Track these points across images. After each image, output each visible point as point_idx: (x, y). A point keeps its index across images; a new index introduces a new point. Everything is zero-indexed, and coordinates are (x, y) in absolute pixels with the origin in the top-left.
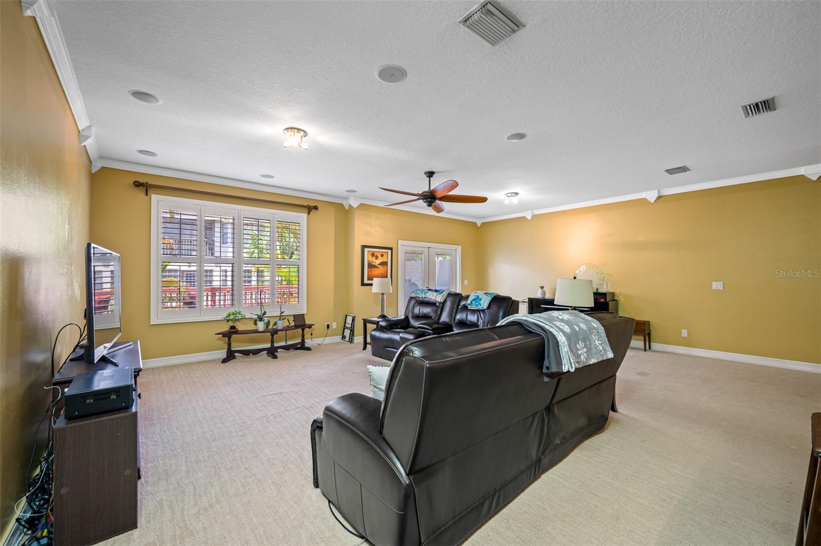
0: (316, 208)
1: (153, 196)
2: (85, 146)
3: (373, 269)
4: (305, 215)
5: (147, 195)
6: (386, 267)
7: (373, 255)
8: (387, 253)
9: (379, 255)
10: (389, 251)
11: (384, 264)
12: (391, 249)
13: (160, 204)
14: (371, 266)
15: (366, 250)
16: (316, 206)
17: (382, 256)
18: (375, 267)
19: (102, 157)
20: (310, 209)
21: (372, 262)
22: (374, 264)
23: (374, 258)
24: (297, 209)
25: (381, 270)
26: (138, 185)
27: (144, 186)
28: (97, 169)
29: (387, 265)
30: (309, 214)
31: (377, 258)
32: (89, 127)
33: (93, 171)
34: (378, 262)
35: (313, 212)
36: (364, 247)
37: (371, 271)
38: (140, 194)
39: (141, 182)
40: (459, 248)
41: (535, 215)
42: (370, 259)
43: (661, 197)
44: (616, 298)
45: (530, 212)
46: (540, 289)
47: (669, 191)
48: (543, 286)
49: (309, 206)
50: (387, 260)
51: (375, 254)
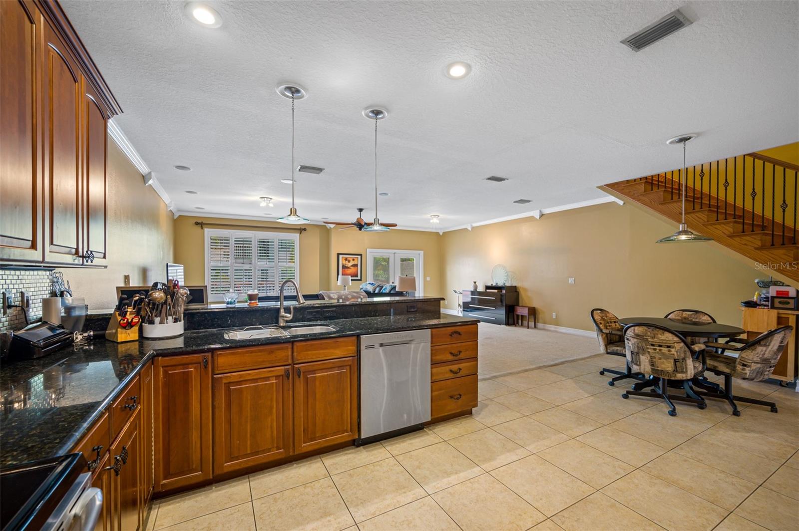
0: (305, 230)
1: (205, 229)
2: (171, 210)
3: (346, 270)
4: (298, 235)
5: (202, 228)
6: (356, 268)
7: (346, 259)
8: (358, 258)
9: (351, 260)
10: (359, 257)
11: (355, 266)
12: (361, 255)
13: (209, 232)
14: (344, 267)
15: (341, 256)
16: (305, 228)
17: (353, 260)
18: (348, 268)
19: (179, 211)
21: (346, 264)
22: (347, 266)
23: (347, 262)
25: (353, 270)
26: (197, 224)
27: (201, 224)
28: (177, 217)
29: (358, 266)
30: (301, 234)
31: (349, 261)
32: (171, 202)
33: (175, 218)
34: (350, 264)
35: (303, 231)
36: (338, 255)
37: (344, 271)
38: (198, 228)
39: (199, 222)
40: (422, 253)
41: (473, 228)
42: (344, 262)
43: (542, 215)
44: (518, 291)
45: (469, 225)
46: (473, 283)
47: (547, 211)
48: (475, 281)
49: (301, 229)
50: (357, 263)
51: (348, 259)
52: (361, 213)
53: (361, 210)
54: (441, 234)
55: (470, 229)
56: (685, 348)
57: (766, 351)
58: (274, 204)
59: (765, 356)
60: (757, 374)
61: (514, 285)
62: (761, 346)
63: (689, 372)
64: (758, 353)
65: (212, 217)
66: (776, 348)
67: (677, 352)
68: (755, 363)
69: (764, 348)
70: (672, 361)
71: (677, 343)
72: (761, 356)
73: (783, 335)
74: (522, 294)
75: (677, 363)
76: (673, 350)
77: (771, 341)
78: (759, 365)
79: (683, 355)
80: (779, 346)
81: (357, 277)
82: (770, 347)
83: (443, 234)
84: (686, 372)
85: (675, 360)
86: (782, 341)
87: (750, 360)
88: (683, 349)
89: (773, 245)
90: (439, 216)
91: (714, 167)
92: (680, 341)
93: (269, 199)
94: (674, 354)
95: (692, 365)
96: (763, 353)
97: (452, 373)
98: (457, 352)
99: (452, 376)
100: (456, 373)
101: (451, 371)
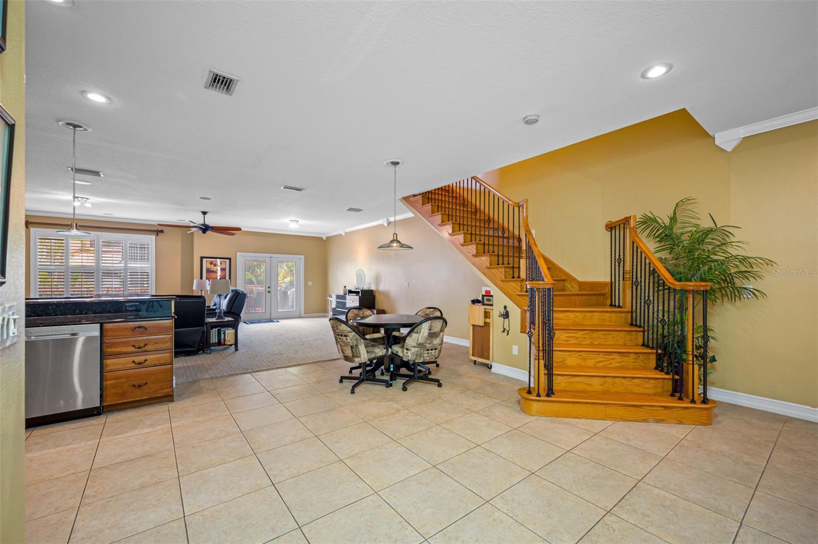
0: (162, 231)
1: (31, 229)
3: (211, 274)
4: (153, 237)
5: (28, 228)
6: (224, 272)
8: (226, 262)
9: (218, 263)
10: (228, 261)
11: (223, 270)
12: (230, 259)
13: (36, 232)
14: (209, 271)
15: (204, 260)
16: (162, 230)
17: (221, 264)
18: (213, 272)
20: (158, 232)
21: (211, 268)
22: (212, 270)
23: (212, 265)
24: (147, 233)
29: (225, 270)
30: (157, 235)
31: (215, 265)
34: (216, 268)
35: (159, 234)
36: (202, 258)
37: (209, 275)
40: (302, 257)
41: (346, 233)
42: (209, 266)
43: (389, 223)
44: (374, 294)
45: (342, 231)
46: (344, 288)
47: (392, 219)
48: (345, 285)
49: (158, 230)
50: (225, 267)
51: (214, 262)
52: (205, 216)
53: (204, 213)
54: (325, 239)
55: (343, 234)
56: (356, 336)
57: (419, 337)
59: (419, 341)
60: (416, 357)
61: (371, 289)
62: (415, 333)
63: (362, 356)
64: (414, 339)
65: (50, 216)
66: (426, 334)
67: (351, 340)
68: (413, 347)
69: (417, 335)
70: (350, 348)
71: (350, 332)
72: (416, 341)
73: (430, 324)
74: (377, 296)
75: (353, 349)
76: (348, 338)
77: (421, 329)
78: (416, 349)
79: (355, 343)
80: (429, 333)
82: (421, 334)
83: (326, 239)
84: (360, 356)
85: (351, 347)
86: (430, 329)
87: (409, 345)
88: (355, 337)
89: (484, 253)
90: (298, 221)
91: (454, 185)
92: (352, 331)
93: (85, 199)
94: (349, 342)
95: (365, 350)
96: (417, 338)
97: (135, 363)
98: (142, 345)
99: (138, 366)
100: (140, 363)
101: (133, 362)
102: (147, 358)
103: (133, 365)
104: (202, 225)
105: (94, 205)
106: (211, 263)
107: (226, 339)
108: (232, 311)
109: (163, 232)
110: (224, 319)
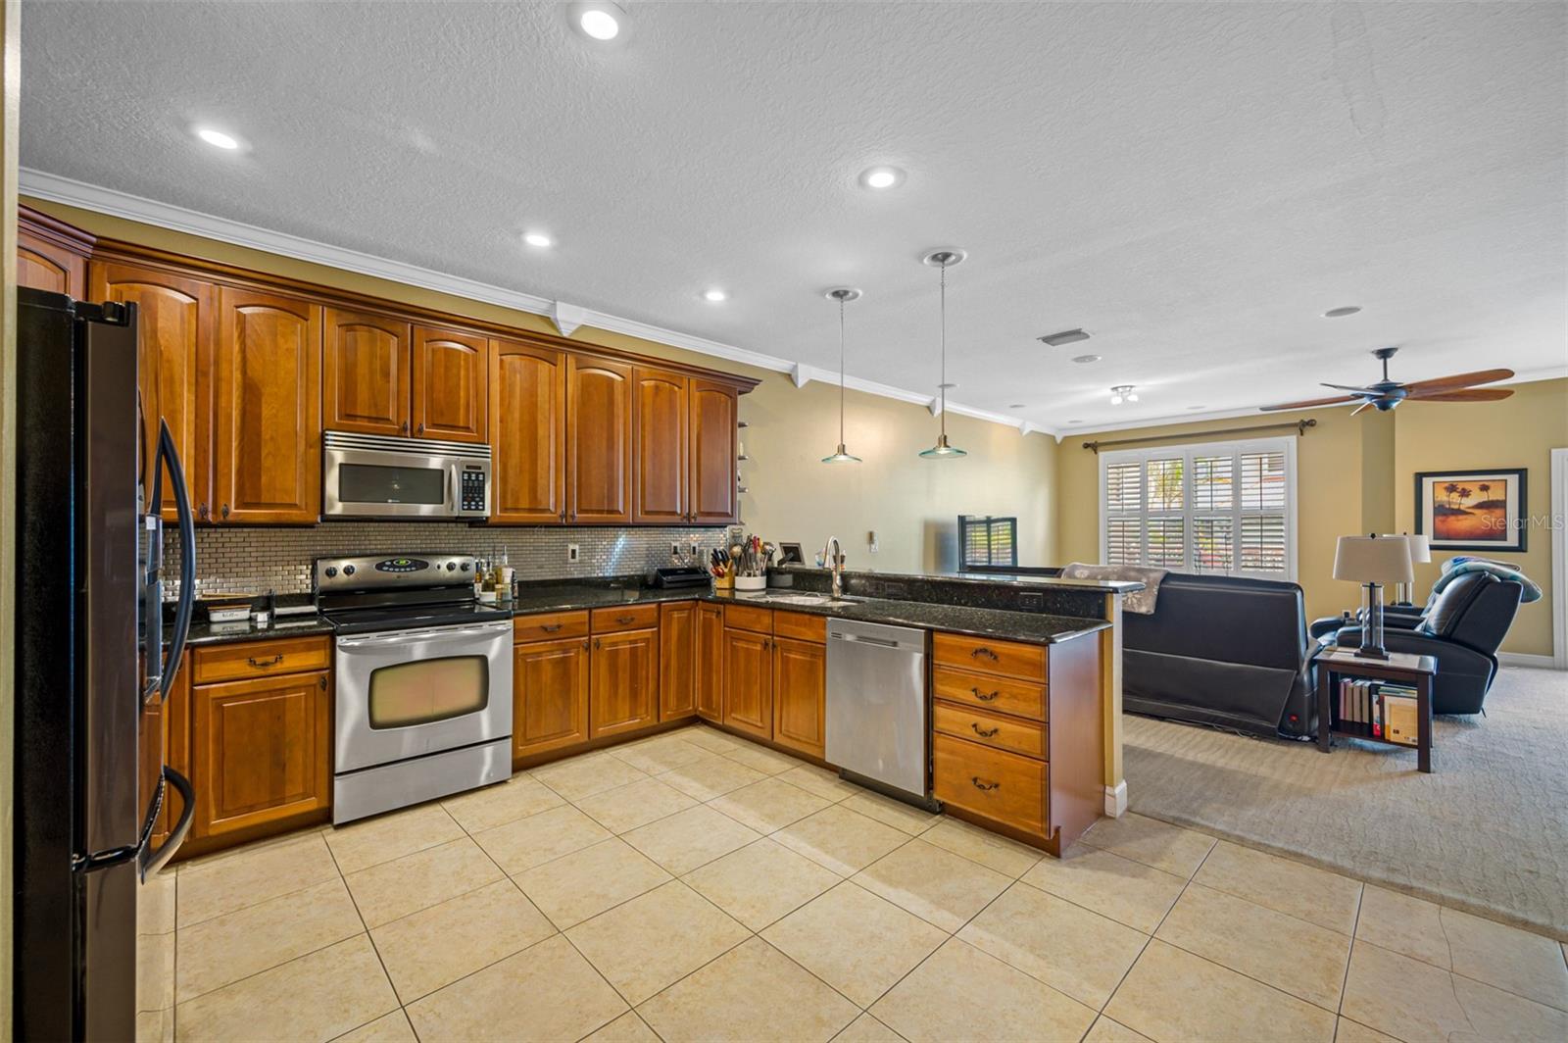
0: (1311, 423)
1: (1100, 453)
3: (1452, 518)
4: (1293, 439)
5: (1096, 454)
6: (1499, 511)
7: (1455, 488)
8: (1506, 481)
9: (1475, 488)
10: (1514, 477)
11: (1495, 505)
12: (1521, 472)
14: (1445, 511)
15: (1427, 482)
16: (1312, 420)
17: (1487, 487)
18: (1460, 513)
19: (1060, 430)
20: (1304, 426)
21: (1449, 503)
22: (1454, 507)
23: (1457, 494)
24: (1278, 431)
25: (1482, 519)
26: (1086, 446)
27: (1093, 446)
28: (1061, 439)
29: (1504, 507)
30: (1302, 434)
31: (1467, 493)
33: (1058, 441)
34: (1469, 503)
35: (1306, 431)
36: (1419, 477)
37: (1445, 523)
39: (1089, 442)
42: (1443, 497)
49: (1301, 422)
50: (1501, 497)
51: (1460, 487)
52: (1388, 360)
53: (1385, 354)
58: (1140, 395)
81: (1505, 539)
93: (1128, 389)
97: (976, 730)
98: (989, 693)
99: (977, 737)
100: (983, 734)
101: (975, 726)
102: (998, 727)
103: (971, 733)
104: (1378, 388)
105: (1146, 398)
106: (1452, 488)
107: (1387, 722)
108: (1453, 636)
109: (1312, 425)
110: (1386, 658)
